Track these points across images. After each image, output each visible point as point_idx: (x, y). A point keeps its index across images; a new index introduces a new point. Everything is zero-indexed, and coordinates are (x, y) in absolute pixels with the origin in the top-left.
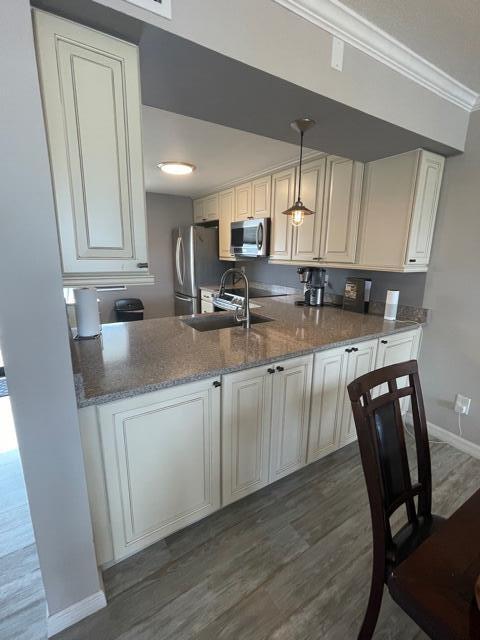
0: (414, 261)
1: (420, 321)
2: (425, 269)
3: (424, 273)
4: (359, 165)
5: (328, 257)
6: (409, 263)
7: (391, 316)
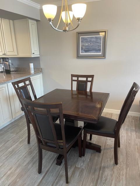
0: (34, 53)
1: (41, 72)
2: (39, 56)
3: (39, 57)
4: (11, 21)
5: (8, 53)
6: (33, 54)
7: (32, 72)
